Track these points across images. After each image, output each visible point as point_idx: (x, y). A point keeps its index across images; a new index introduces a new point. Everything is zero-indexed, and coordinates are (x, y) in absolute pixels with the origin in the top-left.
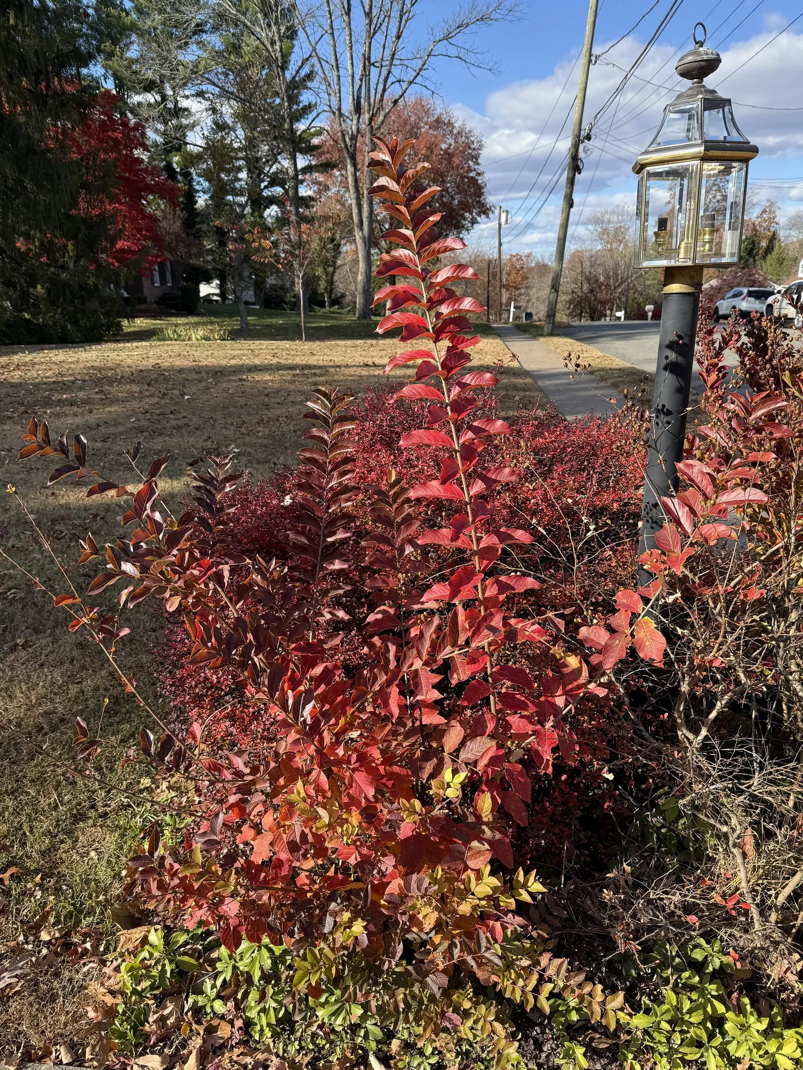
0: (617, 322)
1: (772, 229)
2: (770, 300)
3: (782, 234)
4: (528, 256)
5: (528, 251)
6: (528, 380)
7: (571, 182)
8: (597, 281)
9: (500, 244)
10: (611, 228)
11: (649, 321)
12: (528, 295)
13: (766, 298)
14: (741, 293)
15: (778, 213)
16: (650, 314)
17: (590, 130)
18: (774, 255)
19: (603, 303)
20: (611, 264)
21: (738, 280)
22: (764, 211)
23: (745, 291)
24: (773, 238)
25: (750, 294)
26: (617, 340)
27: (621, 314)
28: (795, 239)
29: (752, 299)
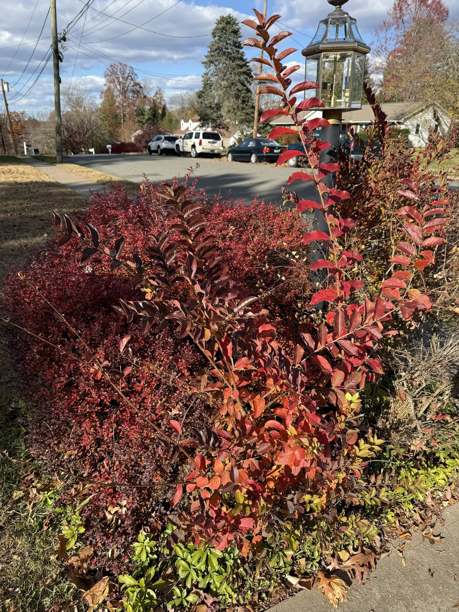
0: (91, 155)
1: (163, 104)
2: (177, 142)
3: (168, 106)
4: (23, 113)
5: (21, 110)
6: (69, 190)
7: (57, 67)
8: (72, 130)
9: (7, 105)
10: (74, 98)
11: (110, 154)
12: (27, 138)
13: (175, 141)
14: (161, 138)
15: (164, 94)
16: (110, 150)
17: (65, 34)
18: (166, 118)
19: (79, 144)
20: (78, 120)
21: (152, 131)
22: (157, 93)
23: (163, 137)
24: (164, 108)
25: (166, 139)
26: (103, 165)
27: (92, 150)
28: (174, 110)
29: (167, 141)
